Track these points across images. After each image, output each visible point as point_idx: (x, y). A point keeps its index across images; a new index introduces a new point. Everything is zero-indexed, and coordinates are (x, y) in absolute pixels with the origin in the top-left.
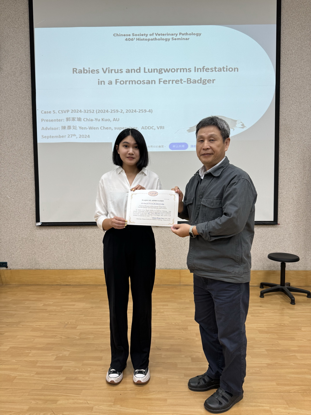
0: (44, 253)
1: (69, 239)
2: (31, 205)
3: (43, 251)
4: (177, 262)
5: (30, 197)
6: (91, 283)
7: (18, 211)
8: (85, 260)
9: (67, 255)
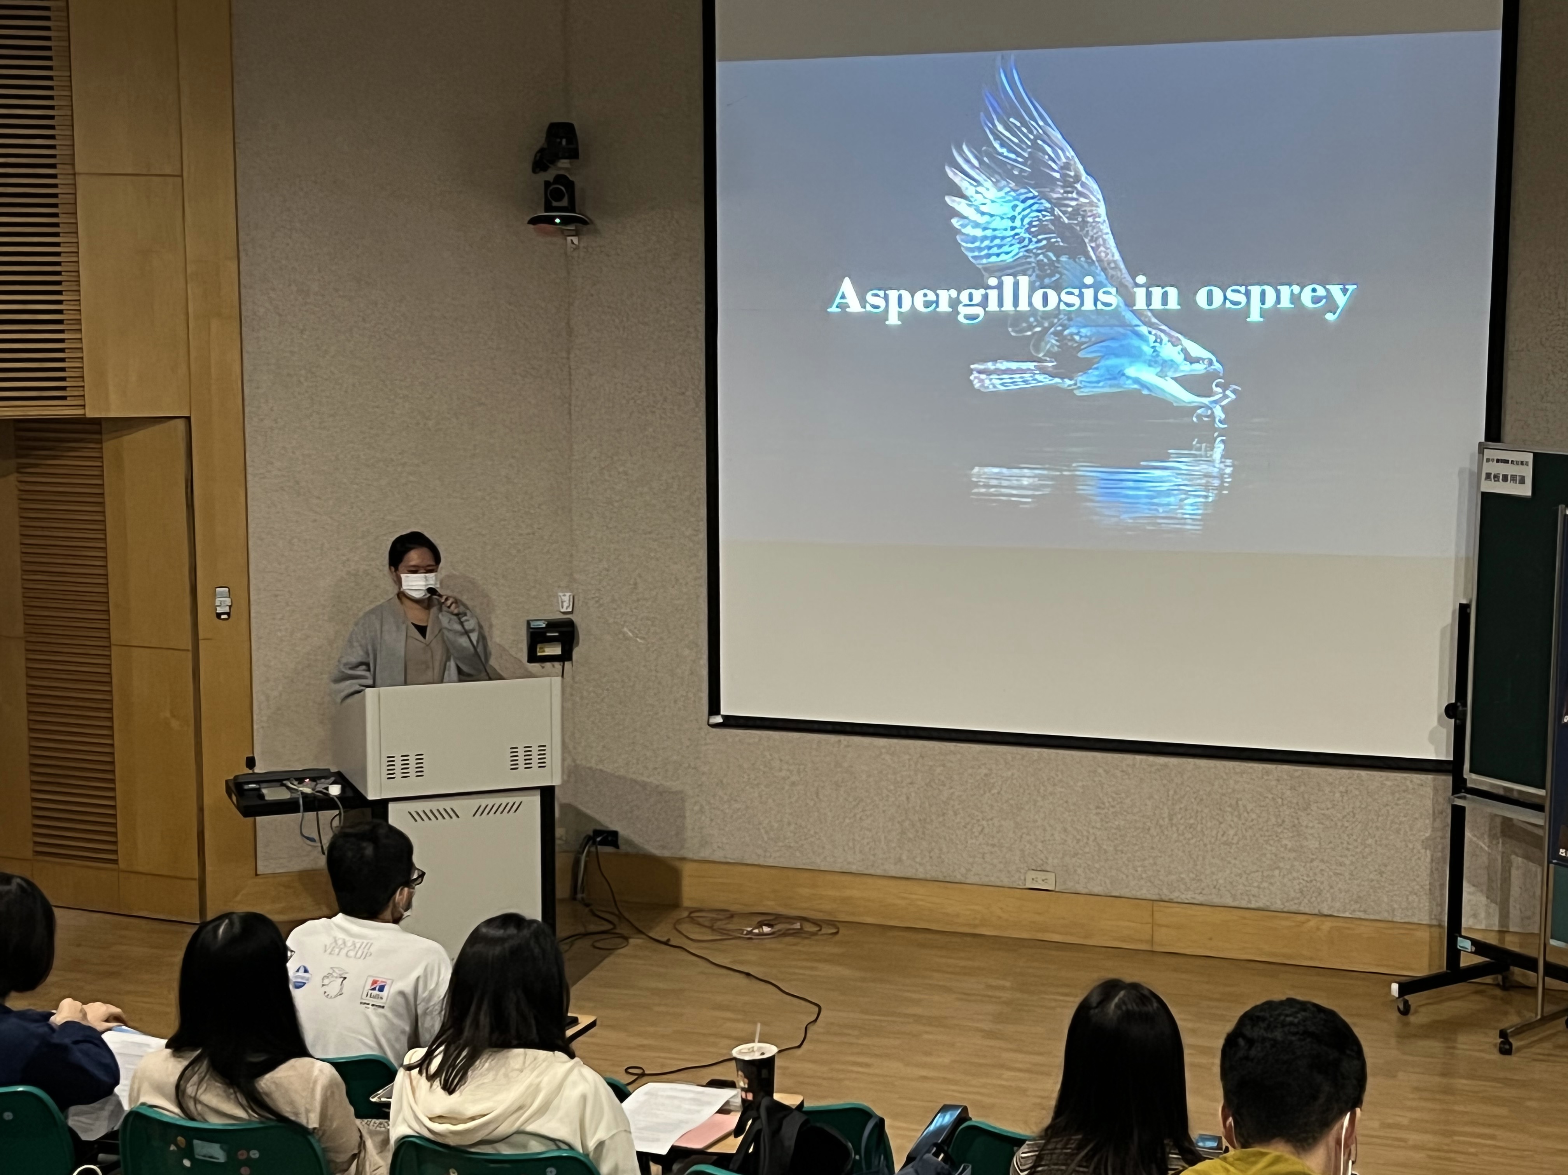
0: (727, 811)
1: (802, 775)
2: (694, 661)
3: (726, 806)
4: (1144, 876)
5: (691, 637)
6: (869, 920)
7: (653, 678)
8: (851, 844)
9: (796, 824)
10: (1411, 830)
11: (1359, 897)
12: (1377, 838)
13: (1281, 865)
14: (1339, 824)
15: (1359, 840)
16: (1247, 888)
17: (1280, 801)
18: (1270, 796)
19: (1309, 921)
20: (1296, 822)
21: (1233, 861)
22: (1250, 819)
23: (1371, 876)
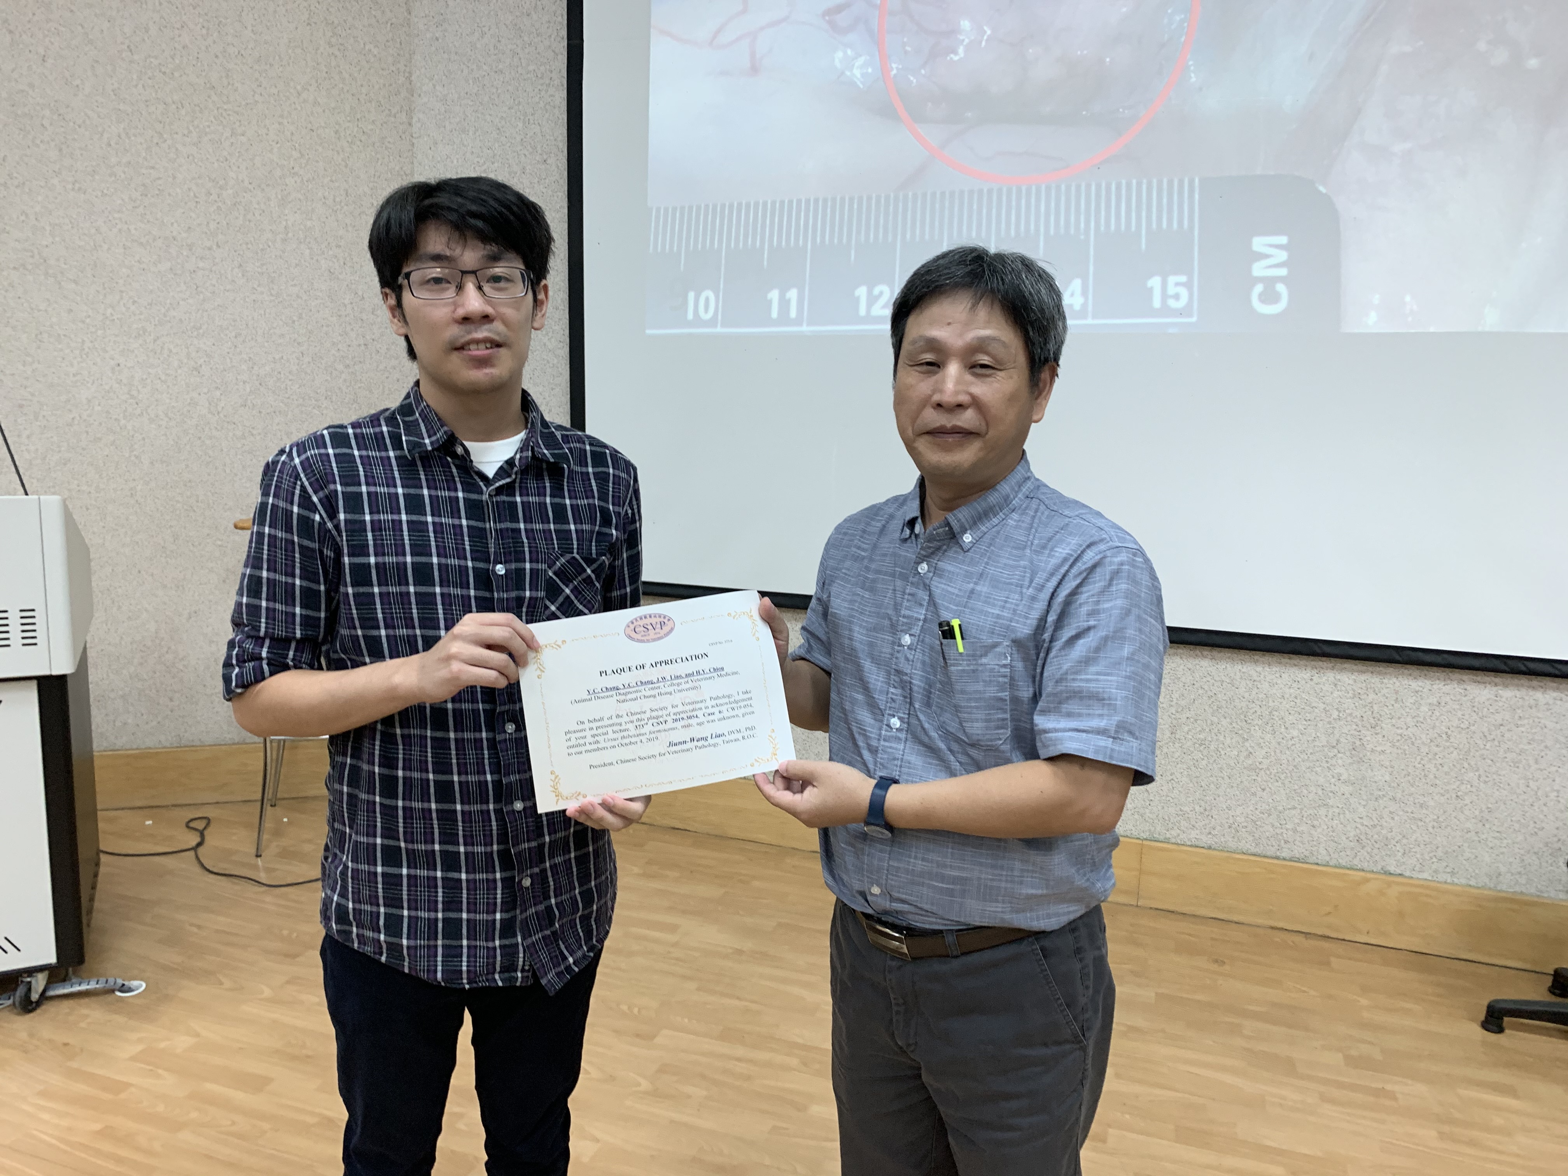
10: (1537, 762)
11: (1446, 853)
12: (1481, 772)
13: (1331, 802)
14: (1425, 749)
15: (1453, 774)
16: (1279, 831)
17: (1335, 714)
18: (1322, 706)
19: (1367, 880)
20: (1358, 743)
21: (1260, 793)
22: (1289, 737)
23: (1468, 825)
